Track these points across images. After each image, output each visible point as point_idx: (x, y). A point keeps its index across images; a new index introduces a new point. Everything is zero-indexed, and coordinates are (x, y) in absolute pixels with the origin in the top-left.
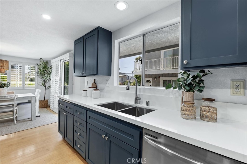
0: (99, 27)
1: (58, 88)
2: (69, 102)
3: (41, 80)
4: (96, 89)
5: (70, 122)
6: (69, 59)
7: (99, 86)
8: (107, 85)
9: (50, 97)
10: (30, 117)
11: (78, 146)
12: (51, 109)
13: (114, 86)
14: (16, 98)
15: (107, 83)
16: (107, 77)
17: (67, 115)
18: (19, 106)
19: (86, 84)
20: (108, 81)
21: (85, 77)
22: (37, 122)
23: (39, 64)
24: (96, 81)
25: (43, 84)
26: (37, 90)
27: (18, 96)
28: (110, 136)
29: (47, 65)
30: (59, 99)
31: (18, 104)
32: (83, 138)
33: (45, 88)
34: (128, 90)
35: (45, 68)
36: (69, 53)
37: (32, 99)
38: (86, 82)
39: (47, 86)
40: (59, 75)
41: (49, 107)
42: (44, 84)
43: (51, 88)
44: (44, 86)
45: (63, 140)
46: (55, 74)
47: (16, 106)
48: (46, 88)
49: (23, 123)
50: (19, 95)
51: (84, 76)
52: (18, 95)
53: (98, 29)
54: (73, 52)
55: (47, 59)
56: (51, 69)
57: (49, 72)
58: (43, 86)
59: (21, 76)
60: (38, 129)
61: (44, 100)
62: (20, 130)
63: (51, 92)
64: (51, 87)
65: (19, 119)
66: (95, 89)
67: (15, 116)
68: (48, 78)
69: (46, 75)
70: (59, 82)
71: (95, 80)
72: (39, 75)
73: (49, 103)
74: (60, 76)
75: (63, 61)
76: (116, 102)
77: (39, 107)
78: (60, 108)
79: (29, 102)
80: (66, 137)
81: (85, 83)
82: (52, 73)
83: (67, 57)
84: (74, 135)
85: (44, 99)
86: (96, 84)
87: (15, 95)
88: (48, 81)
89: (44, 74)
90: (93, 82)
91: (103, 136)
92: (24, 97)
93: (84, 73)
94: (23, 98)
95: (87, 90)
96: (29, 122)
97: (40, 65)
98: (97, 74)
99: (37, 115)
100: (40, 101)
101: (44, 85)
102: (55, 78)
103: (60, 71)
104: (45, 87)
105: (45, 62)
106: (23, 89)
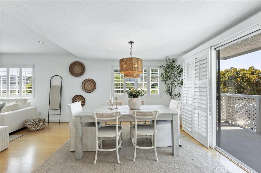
1: (206, 100)
14: (157, 116)
39: (173, 94)
42: (169, 91)
44: (169, 95)
46: (195, 76)
48: (172, 96)
59: (147, 82)
70: (209, 88)
75: (214, 48)
101: (169, 93)
106: (148, 97)
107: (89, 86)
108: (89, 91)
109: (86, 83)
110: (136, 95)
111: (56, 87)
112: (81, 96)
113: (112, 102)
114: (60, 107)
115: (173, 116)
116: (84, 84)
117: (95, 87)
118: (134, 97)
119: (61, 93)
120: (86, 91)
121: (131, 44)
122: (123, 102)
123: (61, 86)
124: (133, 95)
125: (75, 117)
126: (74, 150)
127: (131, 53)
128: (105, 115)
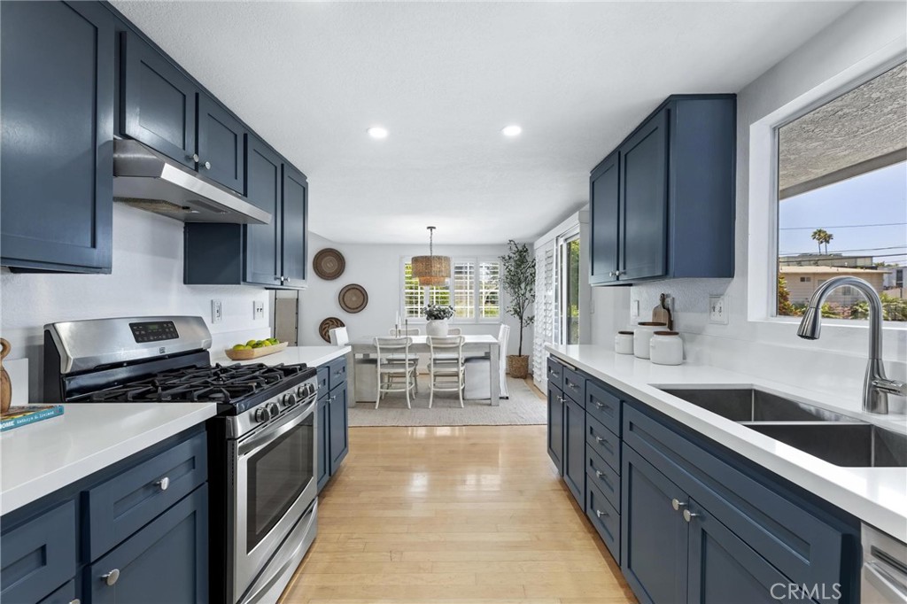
0: (672, 96)
1: (551, 323)
2: (573, 368)
3: (511, 299)
4: (669, 330)
5: (577, 432)
6: (578, 230)
7: (683, 320)
8: (716, 316)
9: (532, 350)
10: (488, 396)
11: (599, 512)
12: (535, 383)
13: (750, 319)
14: (462, 344)
15: (714, 308)
16: (714, 284)
17: (568, 407)
18: (469, 364)
19: (633, 310)
20: (721, 301)
21: (631, 285)
22: (502, 413)
23: (507, 258)
24: (669, 301)
25: (516, 311)
26: (503, 326)
27: (467, 341)
28: (704, 512)
29: (525, 257)
30: (549, 356)
31: (467, 360)
32: (612, 490)
33: (522, 322)
34: (812, 336)
35: (520, 266)
36: (578, 213)
37: (491, 349)
38: (634, 306)
39: (525, 317)
40: (554, 284)
41: (532, 378)
42: (519, 310)
43: (535, 323)
44: (518, 317)
45: (560, 482)
46: (544, 282)
47: (463, 364)
48: (524, 321)
49: (475, 408)
50: (469, 339)
51: (621, 283)
52: (466, 337)
53: (668, 107)
54: (587, 207)
55: (525, 241)
56: (534, 266)
57: (530, 277)
58: (516, 315)
59: (473, 291)
60: (504, 431)
61: (520, 356)
63: (535, 334)
64: (535, 318)
65: (468, 396)
66: (665, 329)
67: (462, 388)
68: (528, 295)
69: (523, 286)
70: (554, 304)
71: (663, 298)
72: (507, 285)
73: (530, 367)
74: (557, 286)
75: (564, 238)
76: (755, 391)
77: (507, 374)
78: (550, 383)
79: (487, 357)
80: (568, 473)
81: (628, 307)
82: (536, 278)
83: (574, 227)
84: (586, 473)
85: (518, 354)
86: (668, 310)
87: (461, 338)
88: (527, 301)
89: (519, 284)
90: (658, 302)
91: (676, 503)
92: (476, 344)
93: (620, 274)
95: (632, 333)
96: (485, 407)
97: (510, 258)
98: (666, 273)
99: (504, 394)
100: (510, 358)
101: (518, 315)
102: (543, 293)
103: (557, 272)
104: (521, 318)
105: (520, 248)
107: (353, 299)
108: (354, 309)
109: (348, 293)
110: (439, 315)
111: (286, 301)
112: (336, 320)
113: (400, 328)
114: (296, 342)
115: (489, 346)
116: (344, 296)
117: (365, 301)
118: (436, 318)
119: (297, 313)
120: (348, 310)
121: (431, 230)
123: (297, 299)
124: (434, 315)
127: (431, 245)
128: (389, 340)
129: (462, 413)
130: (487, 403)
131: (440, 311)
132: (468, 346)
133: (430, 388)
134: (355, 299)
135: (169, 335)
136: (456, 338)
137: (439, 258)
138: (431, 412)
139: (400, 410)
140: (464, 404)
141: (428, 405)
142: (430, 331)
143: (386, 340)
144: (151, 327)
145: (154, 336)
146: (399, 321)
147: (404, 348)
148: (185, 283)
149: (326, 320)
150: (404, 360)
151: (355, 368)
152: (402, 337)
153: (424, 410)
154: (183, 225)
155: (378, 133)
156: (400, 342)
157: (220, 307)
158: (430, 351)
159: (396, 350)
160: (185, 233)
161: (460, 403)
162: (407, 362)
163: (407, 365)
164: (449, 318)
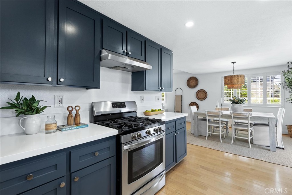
10: (269, 145)
14: (250, 117)
18: (256, 127)
23: (286, 72)
26: (280, 109)
27: (253, 115)
37: (270, 121)
49: (258, 150)
50: (254, 114)
62: (252, 158)
65: (255, 142)
67: (250, 138)
72: (287, 87)
79: (267, 125)
87: (249, 113)
94: (259, 118)
96: (266, 151)
99: (280, 146)
106: (264, 106)
107: (201, 95)
108: (202, 99)
109: (199, 93)
110: (238, 102)
111: (178, 96)
112: (195, 103)
113: (218, 107)
114: (181, 110)
115: (269, 119)
116: (198, 94)
117: (206, 96)
119: (182, 100)
120: (199, 99)
121: (234, 63)
122: (229, 108)
123: (182, 95)
124: (235, 102)
125: (194, 113)
126: (194, 133)
127: (234, 70)
128: (213, 112)
129: (249, 150)
130: (267, 149)
131: (239, 100)
132: (253, 118)
133: (232, 135)
134: (202, 95)
135: (123, 107)
136: (246, 113)
137: (237, 76)
138: (232, 146)
139: (217, 142)
140: (251, 146)
141: (231, 143)
142: (233, 109)
143: (210, 112)
144: (118, 104)
145: (118, 107)
146: (218, 104)
147: (219, 116)
148: (132, 91)
149: (191, 103)
150: (219, 121)
151: (198, 122)
152: (219, 111)
153: (228, 144)
154: (131, 73)
155: (190, 24)
156: (217, 113)
157: (143, 98)
158: (232, 118)
159: (215, 116)
160: (132, 75)
161: (249, 145)
162: (220, 122)
163: (220, 123)
164: (244, 104)
